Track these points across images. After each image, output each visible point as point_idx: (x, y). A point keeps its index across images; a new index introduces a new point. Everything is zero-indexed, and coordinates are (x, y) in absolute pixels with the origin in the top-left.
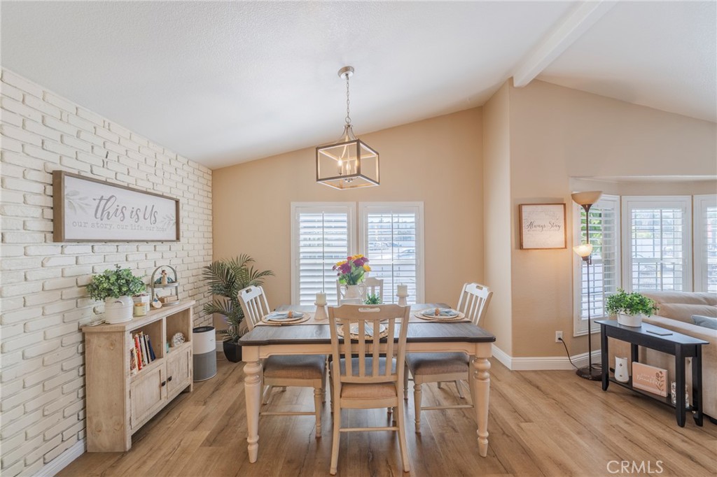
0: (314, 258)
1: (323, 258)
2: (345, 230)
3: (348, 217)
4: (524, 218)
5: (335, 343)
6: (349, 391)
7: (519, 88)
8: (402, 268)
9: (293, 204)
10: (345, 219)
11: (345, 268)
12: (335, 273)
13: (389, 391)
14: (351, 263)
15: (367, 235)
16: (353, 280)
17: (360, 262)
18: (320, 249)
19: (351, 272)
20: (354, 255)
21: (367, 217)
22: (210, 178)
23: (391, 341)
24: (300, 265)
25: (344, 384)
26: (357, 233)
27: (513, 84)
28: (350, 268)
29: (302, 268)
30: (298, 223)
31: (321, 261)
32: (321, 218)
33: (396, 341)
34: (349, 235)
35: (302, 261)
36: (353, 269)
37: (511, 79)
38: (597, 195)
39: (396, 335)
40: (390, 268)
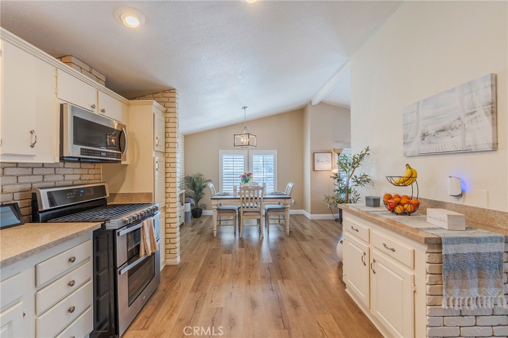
0: (229, 174)
1: (233, 174)
2: (243, 162)
3: (244, 157)
4: (315, 158)
5: (241, 199)
6: (245, 214)
7: (314, 106)
8: (268, 179)
9: (220, 151)
10: (243, 157)
11: (244, 177)
12: (240, 179)
13: (258, 214)
14: (246, 175)
15: (252, 165)
16: (247, 181)
17: (249, 175)
18: (232, 171)
19: (246, 178)
20: (247, 172)
21: (252, 157)
22: (184, 139)
23: (258, 199)
24: (223, 178)
25: (244, 212)
26: (248, 163)
27: (311, 104)
28: (245, 177)
29: (224, 179)
30: (222, 159)
31: (232, 176)
32: (232, 157)
33: (260, 198)
34: (244, 165)
35: (224, 176)
36: (247, 177)
37: (311, 102)
38: (342, 150)
39: (260, 197)
40: (262, 179)
